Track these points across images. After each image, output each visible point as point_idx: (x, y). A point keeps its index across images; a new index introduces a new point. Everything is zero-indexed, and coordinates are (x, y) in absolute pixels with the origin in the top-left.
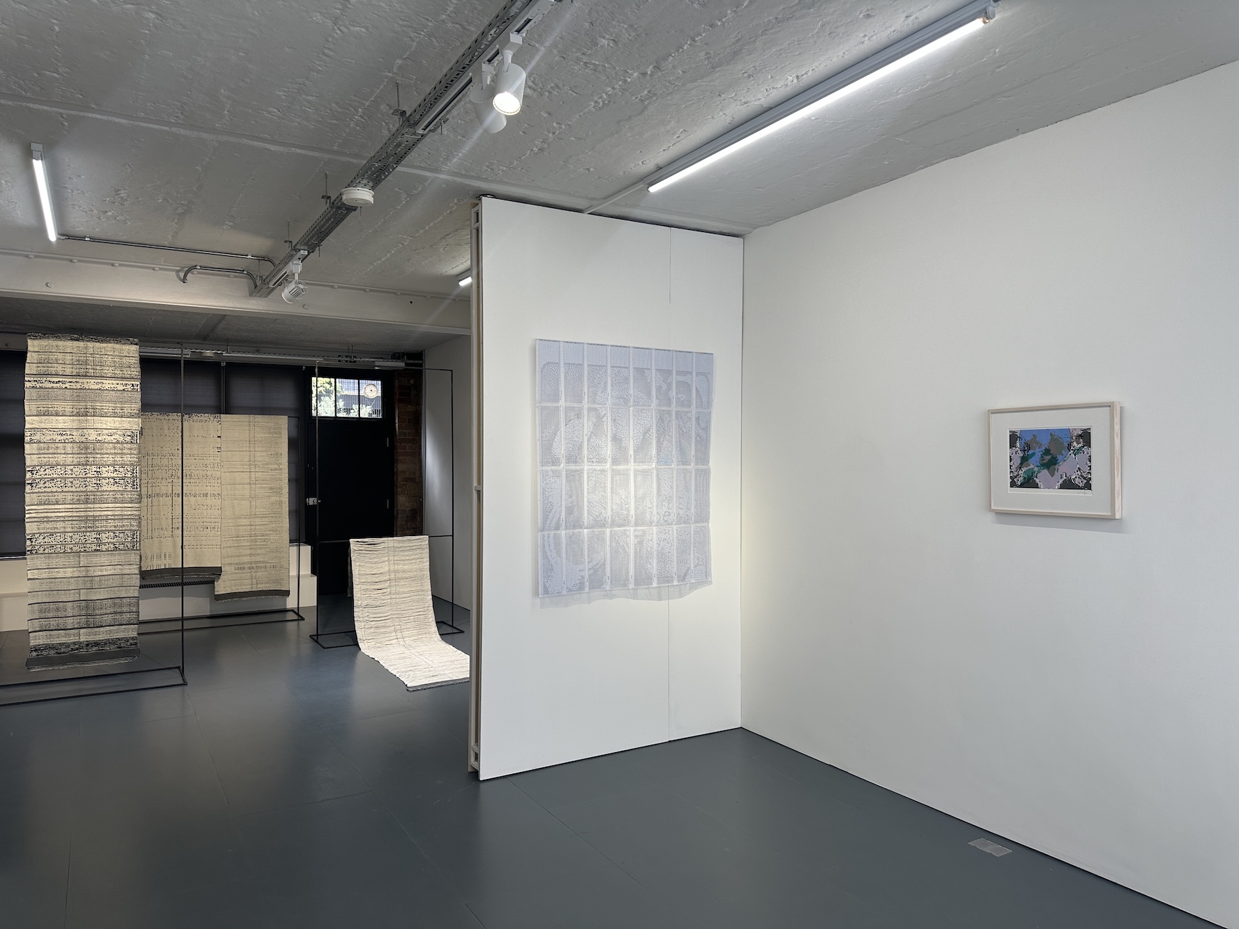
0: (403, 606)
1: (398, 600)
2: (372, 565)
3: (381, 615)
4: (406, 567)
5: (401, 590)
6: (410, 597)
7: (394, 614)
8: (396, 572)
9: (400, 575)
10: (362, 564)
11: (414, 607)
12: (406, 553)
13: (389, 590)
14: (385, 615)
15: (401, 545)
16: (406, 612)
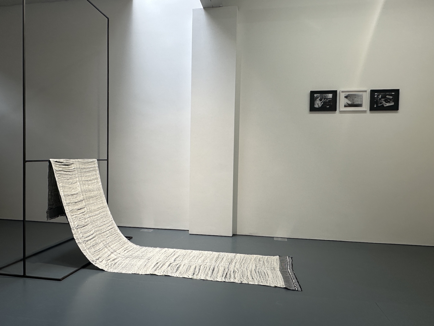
0: (98, 222)
1: (94, 217)
2: (70, 186)
3: (89, 234)
4: (90, 187)
5: (93, 208)
6: (99, 213)
7: (96, 231)
8: (86, 191)
9: (88, 194)
10: (64, 185)
11: (106, 222)
12: (88, 174)
13: (85, 209)
14: (92, 232)
15: (83, 166)
16: (102, 228)
